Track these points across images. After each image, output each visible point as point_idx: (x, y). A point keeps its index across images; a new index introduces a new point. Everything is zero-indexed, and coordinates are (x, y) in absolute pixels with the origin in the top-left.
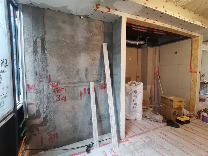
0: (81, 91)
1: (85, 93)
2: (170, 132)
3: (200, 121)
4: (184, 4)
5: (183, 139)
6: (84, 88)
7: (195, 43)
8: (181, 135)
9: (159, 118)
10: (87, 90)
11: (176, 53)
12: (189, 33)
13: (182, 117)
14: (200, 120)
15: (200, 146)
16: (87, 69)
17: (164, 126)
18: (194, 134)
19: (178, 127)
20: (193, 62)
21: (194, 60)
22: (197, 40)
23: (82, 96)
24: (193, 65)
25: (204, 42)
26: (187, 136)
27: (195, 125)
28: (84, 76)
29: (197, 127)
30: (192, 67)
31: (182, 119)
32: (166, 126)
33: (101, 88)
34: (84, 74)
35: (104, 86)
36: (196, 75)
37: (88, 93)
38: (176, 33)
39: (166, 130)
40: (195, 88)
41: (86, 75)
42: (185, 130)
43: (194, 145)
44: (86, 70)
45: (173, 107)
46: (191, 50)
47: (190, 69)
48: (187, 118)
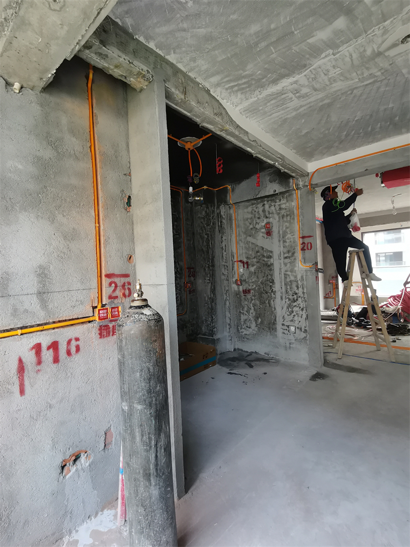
0: (20, 361)
1: (39, 362)
6: (32, 345)
10: (49, 348)
16: (43, 273)
23: (26, 379)
28: (35, 299)
33: (100, 334)
34: (34, 290)
35: (111, 325)
37: (51, 359)
41: (42, 294)
44: (39, 275)
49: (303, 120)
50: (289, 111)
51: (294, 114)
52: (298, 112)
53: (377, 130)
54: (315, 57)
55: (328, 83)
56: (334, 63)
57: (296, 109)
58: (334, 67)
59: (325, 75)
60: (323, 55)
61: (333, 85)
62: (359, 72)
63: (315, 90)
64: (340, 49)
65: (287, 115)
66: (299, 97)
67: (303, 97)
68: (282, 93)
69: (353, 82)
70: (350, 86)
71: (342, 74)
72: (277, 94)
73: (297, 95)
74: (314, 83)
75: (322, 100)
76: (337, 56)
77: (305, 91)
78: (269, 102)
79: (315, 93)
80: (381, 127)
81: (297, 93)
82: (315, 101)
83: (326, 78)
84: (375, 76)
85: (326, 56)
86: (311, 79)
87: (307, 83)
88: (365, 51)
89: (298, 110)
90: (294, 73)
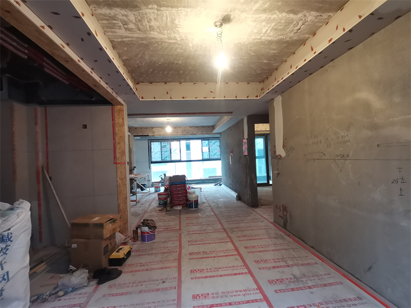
2: (113, 295)
3: (140, 244)
4: (115, 40)
5: (140, 292)
7: (118, 115)
8: (132, 286)
9: (79, 277)
11: (85, 127)
12: (114, 95)
13: (118, 252)
14: (138, 242)
15: (165, 285)
17: (95, 290)
18: (147, 270)
19: (119, 273)
20: (118, 146)
21: (119, 143)
22: (121, 110)
24: (117, 151)
25: (129, 115)
26: (141, 282)
27: (137, 254)
29: (142, 255)
30: (118, 155)
31: (121, 254)
32: (97, 287)
36: (125, 168)
38: (95, 89)
39: (104, 296)
40: (124, 190)
42: (132, 272)
43: (158, 290)
45: (105, 237)
46: (113, 125)
47: (114, 158)
48: (126, 249)
49: (126, 49)
50: (117, 35)
51: (120, 40)
52: (123, 40)
53: (170, 75)
54: (145, 5)
55: (149, 29)
56: (155, 17)
57: (122, 37)
58: (155, 19)
59: (148, 22)
60: (150, 6)
61: (152, 33)
62: (169, 32)
63: (139, 29)
64: (162, 8)
65: (114, 38)
66: (126, 29)
67: (129, 31)
68: (114, 18)
69: (163, 36)
70: (161, 39)
71: (159, 27)
72: (110, 17)
73: (126, 26)
74: (139, 23)
75: (142, 39)
76: (159, 12)
77: (131, 26)
78: (101, 20)
79: (138, 32)
80: (172, 74)
81: (126, 25)
82: (137, 38)
83: (148, 24)
84: (176, 39)
85: (152, 9)
86: (137, 19)
87: (134, 21)
88: (175, 19)
89: (123, 38)
90: (127, 8)
